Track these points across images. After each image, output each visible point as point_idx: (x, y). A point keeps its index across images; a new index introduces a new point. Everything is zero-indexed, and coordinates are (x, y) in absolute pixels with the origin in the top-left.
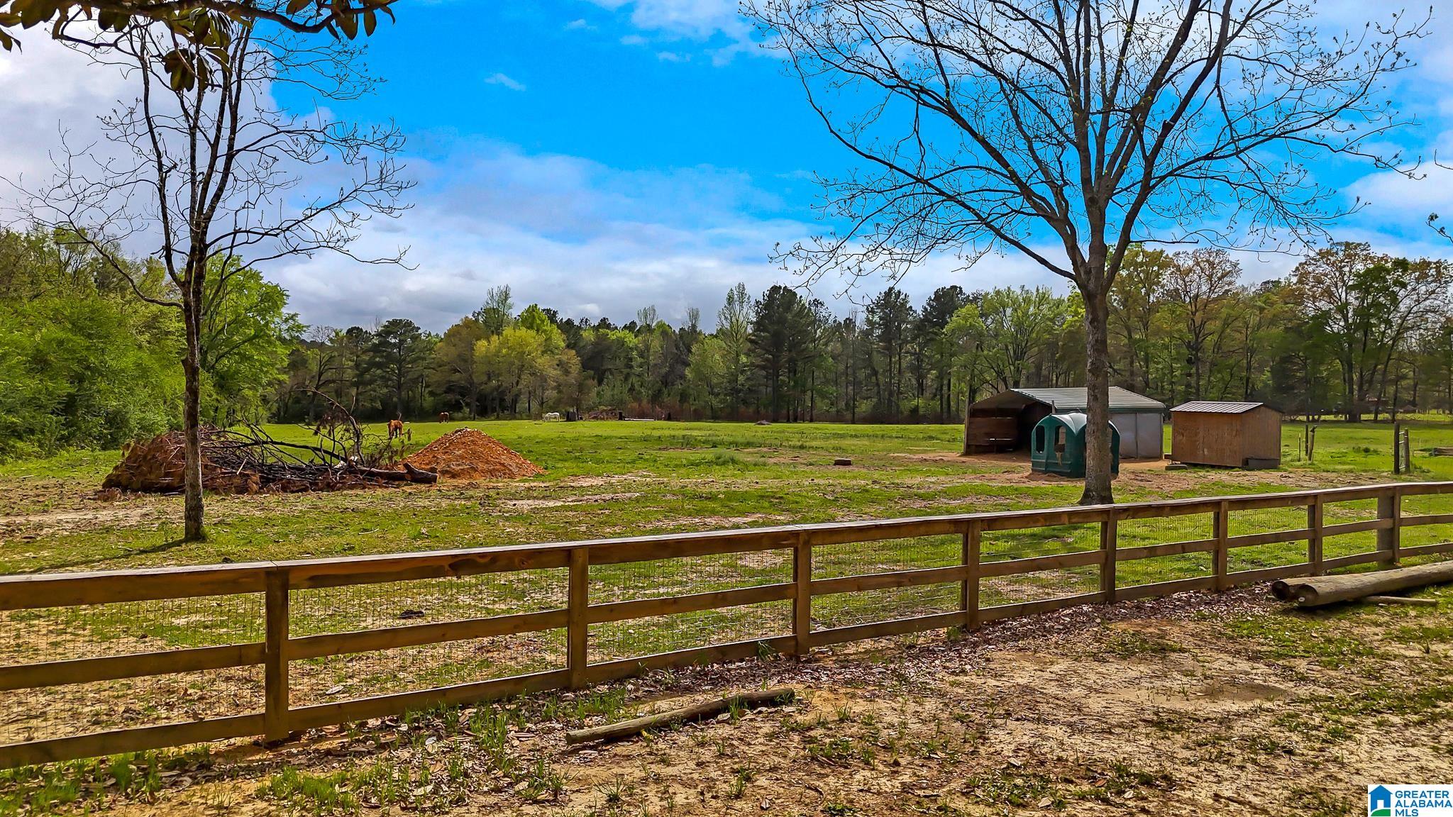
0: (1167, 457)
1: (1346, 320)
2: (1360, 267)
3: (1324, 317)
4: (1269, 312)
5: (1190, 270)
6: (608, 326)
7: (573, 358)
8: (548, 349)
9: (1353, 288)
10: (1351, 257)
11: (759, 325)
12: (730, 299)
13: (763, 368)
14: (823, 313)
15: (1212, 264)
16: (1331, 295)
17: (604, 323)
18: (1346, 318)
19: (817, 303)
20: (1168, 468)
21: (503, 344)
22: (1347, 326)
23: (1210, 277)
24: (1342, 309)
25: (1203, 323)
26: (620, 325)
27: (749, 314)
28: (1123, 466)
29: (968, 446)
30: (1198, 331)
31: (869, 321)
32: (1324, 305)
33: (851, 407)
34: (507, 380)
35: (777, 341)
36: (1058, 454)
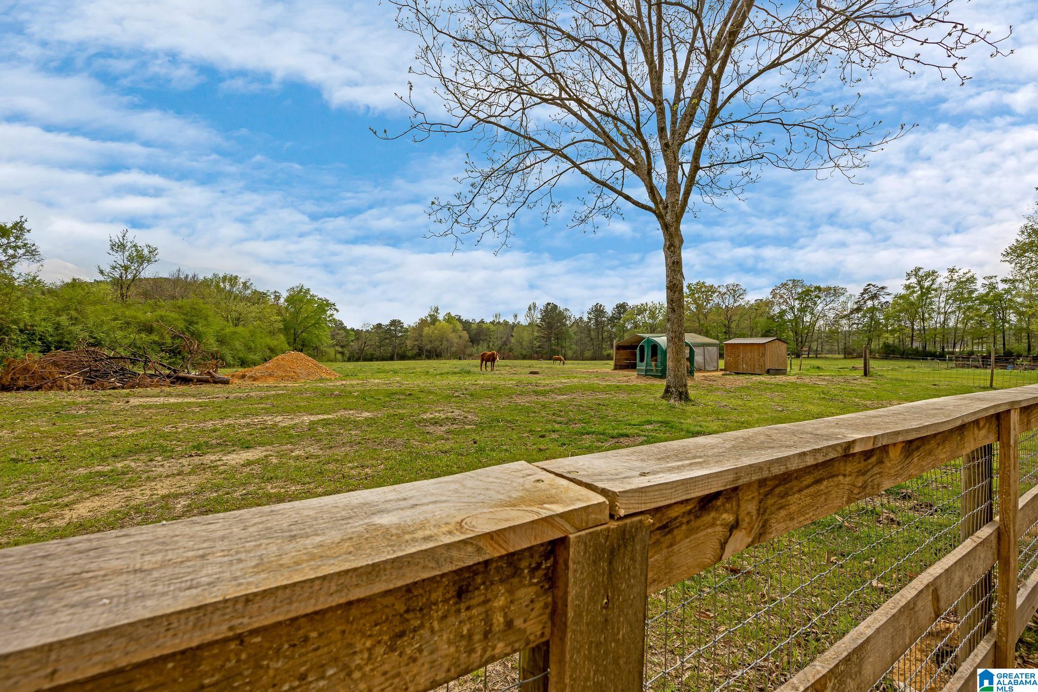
0: (721, 370)
1: (794, 314)
2: (800, 290)
3: (783, 313)
4: (759, 312)
5: (725, 293)
6: (483, 322)
7: (465, 335)
8: (454, 331)
9: (796, 299)
10: (795, 286)
11: (543, 320)
12: (530, 309)
13: (544, 337)
14: (568, 314)
15: (735, 291)
16: (787, 303)
17: (482, 322)
18: (794, 313)
19: (566, 310)
20: (723, 375)
21: (435, 329)
22: (795, 316)
23: (734, 296)
24: (792, 308)
25: (731, 317)
26: (488, 322)
27: (537, 316)
28: (696, 374)
29: (616, 365)
30: (729, 320)
31: (589, 318)
32: (784, 307)
33: (582, 353)
34: (437, 343)
35: (550, 326)
36: (653, 363)
